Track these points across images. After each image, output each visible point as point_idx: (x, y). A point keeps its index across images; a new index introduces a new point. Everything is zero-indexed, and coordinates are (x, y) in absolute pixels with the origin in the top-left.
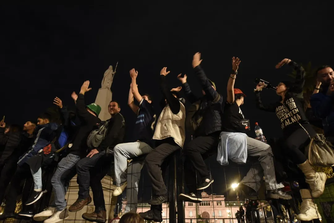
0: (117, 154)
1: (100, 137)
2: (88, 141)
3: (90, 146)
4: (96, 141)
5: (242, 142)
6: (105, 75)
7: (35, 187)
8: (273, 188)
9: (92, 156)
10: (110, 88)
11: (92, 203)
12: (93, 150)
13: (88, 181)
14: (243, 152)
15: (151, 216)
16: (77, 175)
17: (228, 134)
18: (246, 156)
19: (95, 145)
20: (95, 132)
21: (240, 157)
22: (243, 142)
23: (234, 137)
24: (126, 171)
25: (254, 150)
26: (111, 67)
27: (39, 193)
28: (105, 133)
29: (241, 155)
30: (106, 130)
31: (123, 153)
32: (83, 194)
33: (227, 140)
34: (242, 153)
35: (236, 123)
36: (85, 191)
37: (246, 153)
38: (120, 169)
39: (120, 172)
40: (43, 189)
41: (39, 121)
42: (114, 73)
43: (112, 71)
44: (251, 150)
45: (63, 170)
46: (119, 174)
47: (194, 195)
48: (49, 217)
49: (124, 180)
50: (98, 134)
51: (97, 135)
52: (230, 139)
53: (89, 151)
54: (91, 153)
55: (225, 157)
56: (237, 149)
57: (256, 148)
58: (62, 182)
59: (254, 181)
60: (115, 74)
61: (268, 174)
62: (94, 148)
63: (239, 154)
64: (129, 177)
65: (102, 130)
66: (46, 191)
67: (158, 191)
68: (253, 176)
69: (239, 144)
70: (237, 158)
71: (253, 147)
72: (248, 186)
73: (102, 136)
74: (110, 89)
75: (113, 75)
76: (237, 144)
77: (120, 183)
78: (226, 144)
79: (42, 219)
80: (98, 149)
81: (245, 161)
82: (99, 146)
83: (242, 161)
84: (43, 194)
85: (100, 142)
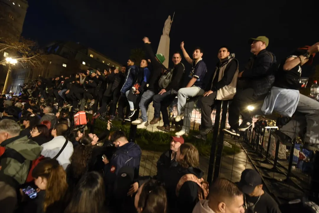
0: (180, 96)
1: (167, 81)
2: (160, 83)
3: (161, 87)
4: (165, 84)
5: (293, 98)
6: (165, 24)
7: (131, 108)
8: (312, 142)
9: (162, 94)
10: (168, 34)
11: (162, 120)
12: (162, 90)
13: (159, 109)
14: (292, 108)
15: (199, 137)
16: (152, 102)
17: (279, 90)
18: (293, 111)
19: (165, 86)
20: (164, 77)
21: (287, 111)
22: (295, 98)
23: (286, 93)
24: (185, 106)
25: (304, 107)
26: (169, 17)
27: (133, 111)
28: (171, 78)
29: (289, 109)
30: (171, 76)
31: (184, 95)
32: (157, 115)
33: (278, 96)
34: (290, 108)
35: (292, 80)
36: (157, 114)
37: (294, 109)
38: (181, 105)
39: (180, 106)
40: (135, 109)
41: (129, 62)
42: (171, 22)
43: (170, 20)
44: (301, 107)
45: (145, 100)
46: (180, 108)
47: (234, 131)
48: (140, 124)
49: (183, 112)
50: (166, 78)
51: (165, 80)
52: (281, 95)
53: (160, 90)
54: (161, 92)
55: (270, 109)
56: (285, 104)
57: (308, 106)
58: (145, 106)
59: (293, 131)
60: (173, 22)
61: (312, 130)
62: (163, 88)
63: (286, 109)
64: (186, 109)
65: (169, 76)
66: (136, 110)
67: (207, 124)
68: (293, 127)
69: (290, 100)
70: (284, 112)
71: (305, 104)
72: (286, 134)
73: (169, 81)
74: (169, 36)
75: (171, 23)
76: (287, 100)
77: (180, 113)
78: (275, 98)
79: (136, 124)
80: (166, 89)
81: (291, 115)
82: (167, 87)
83: (287, 115)
84: (135, 112)
85: (168, 85)
